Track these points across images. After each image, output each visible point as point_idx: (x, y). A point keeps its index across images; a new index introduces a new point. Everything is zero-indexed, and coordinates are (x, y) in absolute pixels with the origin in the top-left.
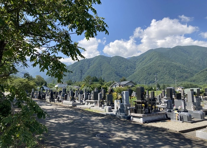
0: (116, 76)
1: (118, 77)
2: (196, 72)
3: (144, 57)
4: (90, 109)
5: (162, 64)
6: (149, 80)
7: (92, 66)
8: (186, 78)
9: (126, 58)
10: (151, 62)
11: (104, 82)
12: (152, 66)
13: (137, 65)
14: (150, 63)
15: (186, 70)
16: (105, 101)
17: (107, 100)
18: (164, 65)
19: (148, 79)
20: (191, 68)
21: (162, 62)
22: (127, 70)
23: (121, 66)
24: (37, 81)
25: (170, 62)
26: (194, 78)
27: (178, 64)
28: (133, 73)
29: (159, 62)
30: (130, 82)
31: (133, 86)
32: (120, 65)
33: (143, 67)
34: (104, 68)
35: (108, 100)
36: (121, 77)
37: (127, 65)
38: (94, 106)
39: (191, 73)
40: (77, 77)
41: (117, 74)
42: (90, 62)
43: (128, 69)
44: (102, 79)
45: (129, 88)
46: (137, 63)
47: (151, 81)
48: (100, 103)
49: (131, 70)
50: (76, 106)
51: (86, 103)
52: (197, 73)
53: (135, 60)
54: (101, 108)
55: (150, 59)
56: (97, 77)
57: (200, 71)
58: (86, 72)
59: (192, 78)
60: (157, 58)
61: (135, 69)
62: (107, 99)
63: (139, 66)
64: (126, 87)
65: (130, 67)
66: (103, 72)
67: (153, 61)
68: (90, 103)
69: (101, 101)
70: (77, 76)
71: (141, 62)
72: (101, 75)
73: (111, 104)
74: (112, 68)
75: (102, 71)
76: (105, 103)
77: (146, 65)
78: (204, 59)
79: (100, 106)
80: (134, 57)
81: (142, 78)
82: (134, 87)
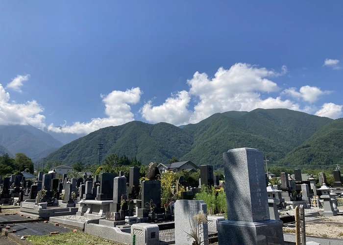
0: (161, 156)
1: (165, 157)
2: (288, 150)
3: (206, 125)
4: (84, 230)
5: (235, 136)
6: (216, 163)
7: (121, 139)
8: (274, 159)
9: (178, 126)
10: (218, 134)
11: (140, 164)
12: (220, 140)
13: (196, 138)
14: (216, 135)
15: (273, 146)
16: (135, 201)
17: (142, 200)
18: (238, 138)
19: (214, 161)
20: (280, 144)
21: (236, 134)
22: (179, 146)
23: (169, 140)
24: (18, 163)
25: (248, 134)
26: (286, 159)
27: (260, 137)
28: (190, 150)
29: (230, 134)
30: (188, 163)
31: (193, 171)
32: (168, 138)
33: (205, 141)
34: (140, 143)
35: (147, 199)
36: (169, 157)
37: (180, 138)
38: (97, 222)
39: (280, 152)
40: (94, 158)
41: (163, 153)
42: (117, 132)
43: (181, 145)
44: (138, 160)
45: (187, 173)
46: (195, 135)
47: (218, 165)
48: (118, 208)
49: (185, 146)
50: (48, 219)
51: (80, 209)
52: (290, 152)
53: (193, 130)
54: (118, 230)
55: (216, 129)
56: (129, 157)
57: (294, 149)
58: (110, 150)
59: (283, 159)
60: (226, 128)
61: (192, 144)
62: (143, 197)
63: (198, 140)
64: (182, 172)
65: (185, 141)
66: (138, 149)
67: (221, 132)
68: (89, 210)
69: (122, 202)
70: (93, 156)
71: (201, 133)
72: (136, 154)
73: (156, 211)
74: (154, 143)
75: (137, 147)
76: (137, 208)
77: (210, 139)
78: (299, 130)
79: (119, 221)
80: (191, 125)
81: (203, 159)
82: (195, 173)
